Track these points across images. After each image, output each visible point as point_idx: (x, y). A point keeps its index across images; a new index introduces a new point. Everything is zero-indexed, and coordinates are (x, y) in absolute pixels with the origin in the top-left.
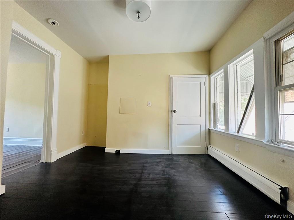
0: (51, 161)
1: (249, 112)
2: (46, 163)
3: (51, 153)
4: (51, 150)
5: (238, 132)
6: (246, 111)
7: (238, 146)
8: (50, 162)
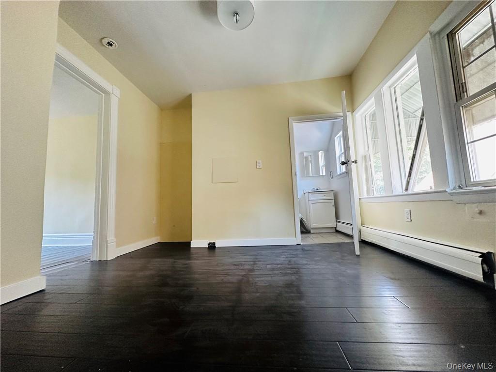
0: (107, 257)
1: (420, 153)
2: (99, 261)
3: (107, 245)
4: (107, 241)
5: (406, 190)
6: (416, 152)
7: (409, 213)
8: (105, 260)
